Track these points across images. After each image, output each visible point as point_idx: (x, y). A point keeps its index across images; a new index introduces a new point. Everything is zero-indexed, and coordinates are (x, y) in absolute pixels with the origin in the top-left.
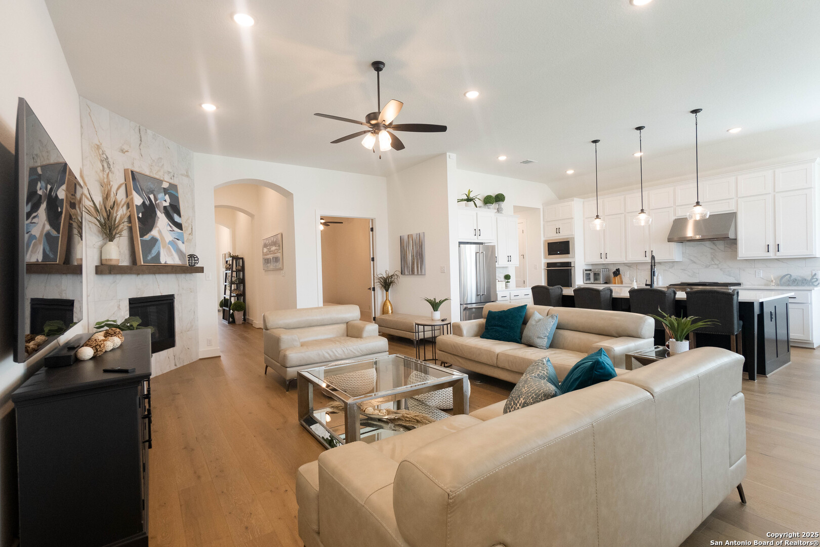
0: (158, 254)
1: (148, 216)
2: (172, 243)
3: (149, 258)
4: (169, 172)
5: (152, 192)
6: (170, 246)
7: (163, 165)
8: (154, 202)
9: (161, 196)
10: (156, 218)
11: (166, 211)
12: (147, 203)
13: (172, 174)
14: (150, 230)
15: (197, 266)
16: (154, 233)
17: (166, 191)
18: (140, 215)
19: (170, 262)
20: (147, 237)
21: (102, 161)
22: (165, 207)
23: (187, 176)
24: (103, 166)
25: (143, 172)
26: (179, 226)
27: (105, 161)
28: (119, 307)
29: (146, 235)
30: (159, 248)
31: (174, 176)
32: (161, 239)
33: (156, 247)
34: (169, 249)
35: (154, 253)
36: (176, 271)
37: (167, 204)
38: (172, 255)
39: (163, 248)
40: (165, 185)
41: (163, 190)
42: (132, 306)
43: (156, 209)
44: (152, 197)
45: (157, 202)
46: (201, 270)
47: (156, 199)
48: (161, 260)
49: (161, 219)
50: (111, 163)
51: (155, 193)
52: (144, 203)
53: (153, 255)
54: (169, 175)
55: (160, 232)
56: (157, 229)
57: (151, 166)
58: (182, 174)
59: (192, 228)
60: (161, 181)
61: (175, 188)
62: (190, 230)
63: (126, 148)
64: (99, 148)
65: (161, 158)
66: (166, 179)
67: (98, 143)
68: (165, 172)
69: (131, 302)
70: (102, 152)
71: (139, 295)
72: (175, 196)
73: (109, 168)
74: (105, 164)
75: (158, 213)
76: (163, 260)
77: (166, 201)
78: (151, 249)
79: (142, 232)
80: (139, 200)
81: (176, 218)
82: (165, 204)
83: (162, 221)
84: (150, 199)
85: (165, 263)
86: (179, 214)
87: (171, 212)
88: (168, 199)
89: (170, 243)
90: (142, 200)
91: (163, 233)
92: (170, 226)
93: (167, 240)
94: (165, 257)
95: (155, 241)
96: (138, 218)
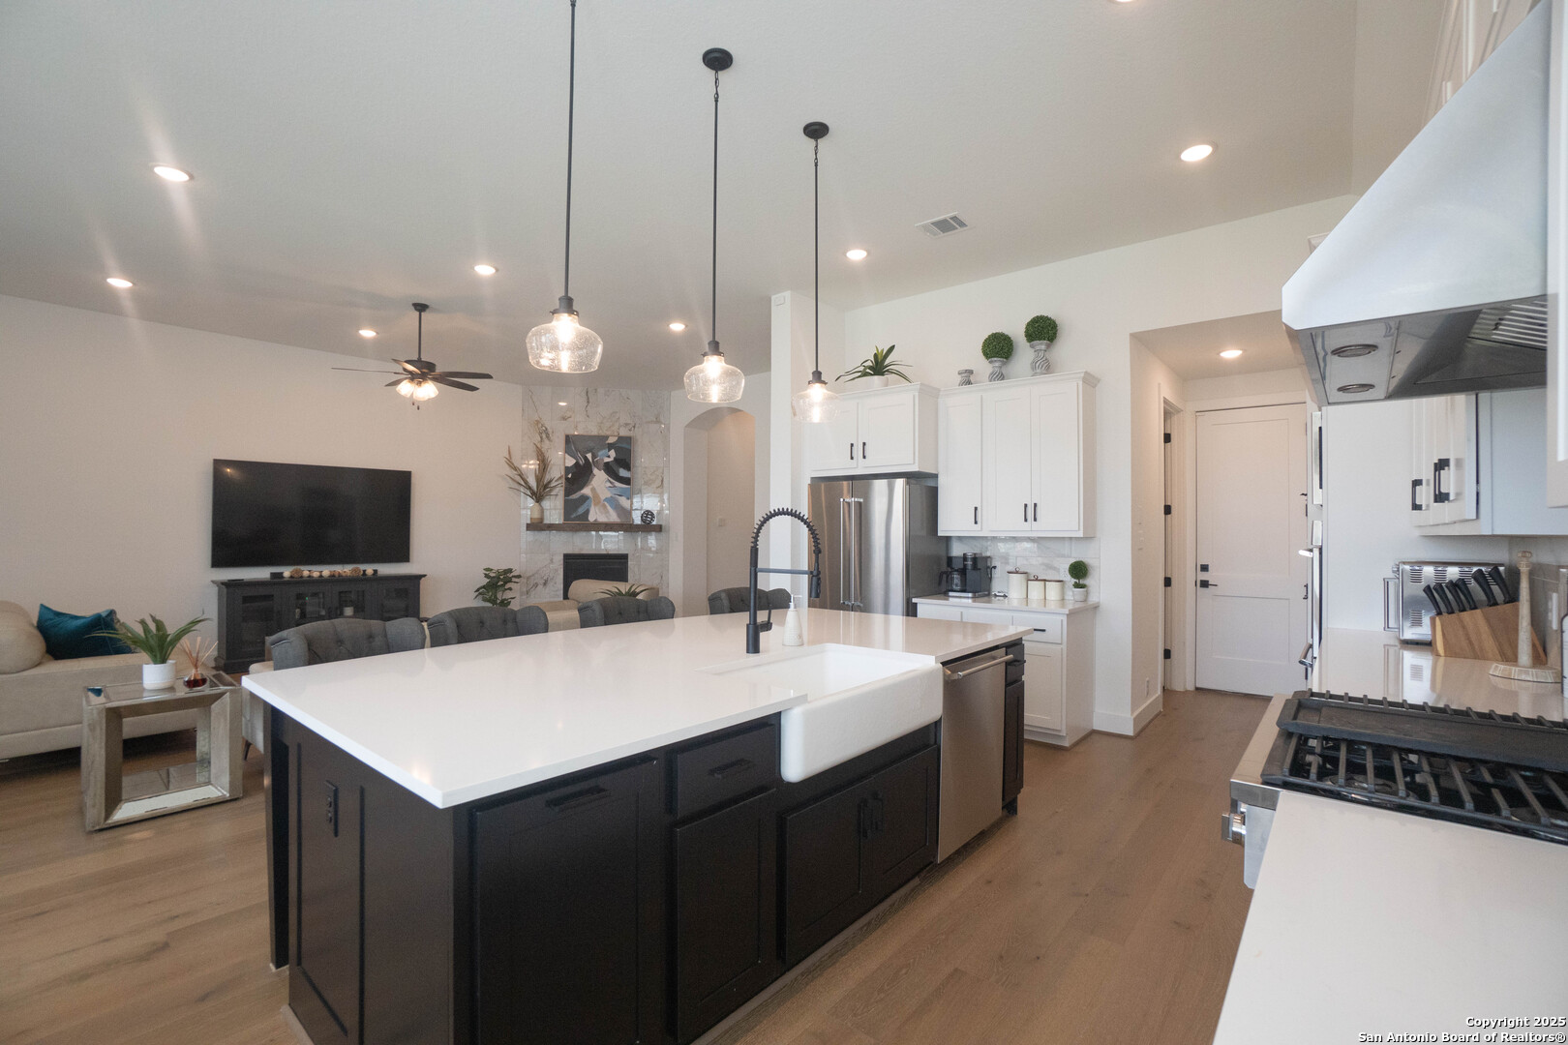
0: (587, 512)
1: (578, 476)
2: (612, 501)
4: (627, 424)
7: (619, 418)
11: (609, 469)
13: (631, 426)
14: (582, 488)
15: (655, 524)
16: (586, 491)
17: (610, 446)
18: (570, 476)
19: (602, 519)
21: (540, 433)
23: (658, 422)
24: (541, 438)
25: (589, 434)
26: (627, 481)
27: (545, 434)
28: (552, 560)
30: (589, 506)
31: (634, 427)
33: (585, 505)
34: (605, 506)
35: (581, 510)
37: (611, 459)
38: (608, 512)
39: (595, 505)
40: (612, 440)
42: (568, 561)
44: (589, 456)
46: (660, 529)
47: (594, 457)
49: (600, 477)
50: (550, 433)
52: (577, 464)
54: (627, 427)
55: (593, 490)
56: (590, 487)
57: (599, 423)
58: (649, 422)
59: (662, 481)
60: (607, 437)
61: (628, 440)
62: (658, 483)
63: (568, 414)
64: (538, 422)
65: (616, 412)
66: (616, 434)
67: (537, 419)
68: (620, 426)
69: (567, 557)
70: (540, 425)
71: (576, 551)
72: (627, 449)
73: (548, 437)
74: (544, 436)
75: (595, 471)
76: (591, 518)
77: (609, 457)
78: (577, 507)
79: (568, 493)
80: (570, 462)
81: (623, 473)
82: (607, 460)
83: (600, 479)
84: (586, 459)
85: (596, 520)
86: (628, 467)
87: (615, 467)
88: (612, 453)
89: (606, 500)
90: (574, 461)
91: (599, 491)
92: (611, 482)
93: (603, 497)
94: (595, 515)
95: (585, 498)
96: (567, 479)
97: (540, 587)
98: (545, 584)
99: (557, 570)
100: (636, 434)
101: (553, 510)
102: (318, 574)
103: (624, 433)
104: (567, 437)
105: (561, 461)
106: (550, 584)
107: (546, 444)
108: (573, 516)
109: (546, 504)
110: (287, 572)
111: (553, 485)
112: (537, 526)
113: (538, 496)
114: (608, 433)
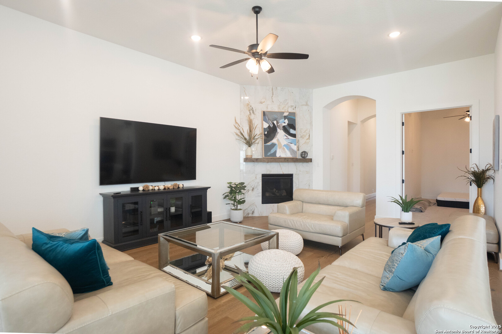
0: (275, 152)
1: (270, 133)
2: (287, 146)
3: (269, 154)
4: (292, 106)
5: (276, 120)
6: (284, 147)
7: (288, 103)
8: (276, 125)
9: (281, 121)
10: (277, 133)
11: (285, 129)
12: (272, 126)
13: (294, 107)
14: (272, 139)
15: (307, 158)
16: (274, 141)
17: (285, 117)
18: (266, 133)
19: (283, 156)
20: (269, 144)
21: (250, 110)
22: (284, 127)
23: (307, 105)
24: (250, 113)
25: (274, 111)
26: (294, 136)
28: (256, 177)
29: (269, 142)
30: (276, 149)
31: (295, 108)
32: (278, 144)
33: (274, 148)
34: (284, 149)
35: (272, 151)
36: (287, 161)
37: (286, 124)
38: (285, 152)
39: (279, 148)
40: (286, 114)
41: (284, 117)
42: (264, 178)
43: (277, 128)
44: (275, 122)
45: (278, 125)
46: (310, 160)
47: (278, 123)
48: (277, 155)
49: (281, 133)
50: (254, 110)
51: (277, 120)
52: (269, 126)
53: (271, 153)
54: (292, 107)
55: (278, 140)
56: (277, 139)
57: (279, 105)
58: (303, 105)
59: (309, 136)
60: (283, 113)
61: (294, 114)
62: (307, 137)
63: (263, 101)
64: (248, 105)
65: (286, 100)
66: (287, 111)
67: (248, 103)
68: (288, 107)
69: (264, 176)
70: (249, 106)
71: (268, 173)
72: (294, 119)
73: (253, 112)
74: (251, 112)
75: (278, 130)
76: (278, 155)
77: (285, 123)
78: (270, 150)
79: (266, 141)
80: (266, 125)
81: (292, 131)
82: (284, 125)
83: (281, 134)
84: (273, 124)
85: (280, 157)
86: (294, 129)
87: (288, 128)
88: (286, 121)
89: (285, 145)
90: (268, 125)
91: (280, 140)
92: (286, 136)
93: (283, 144)
94: (280, 153)
95: (274, 145)
96: (265, 134)
97: (250, 191)
98: (253, 190)
99: (258, 183)
100: (297, 111)
101: (257, 150)
102: (158, 188)
103: (291, 110)
104: (264, 112)
105: (260, 126)
106: (255, 190)
107: (252, 117)
108: (268, 154)
109: (253, 148)
110: (141, 187)
111: (256, 138)
112: (248, 160)
113: (249, 143)
114: (283, 111)
